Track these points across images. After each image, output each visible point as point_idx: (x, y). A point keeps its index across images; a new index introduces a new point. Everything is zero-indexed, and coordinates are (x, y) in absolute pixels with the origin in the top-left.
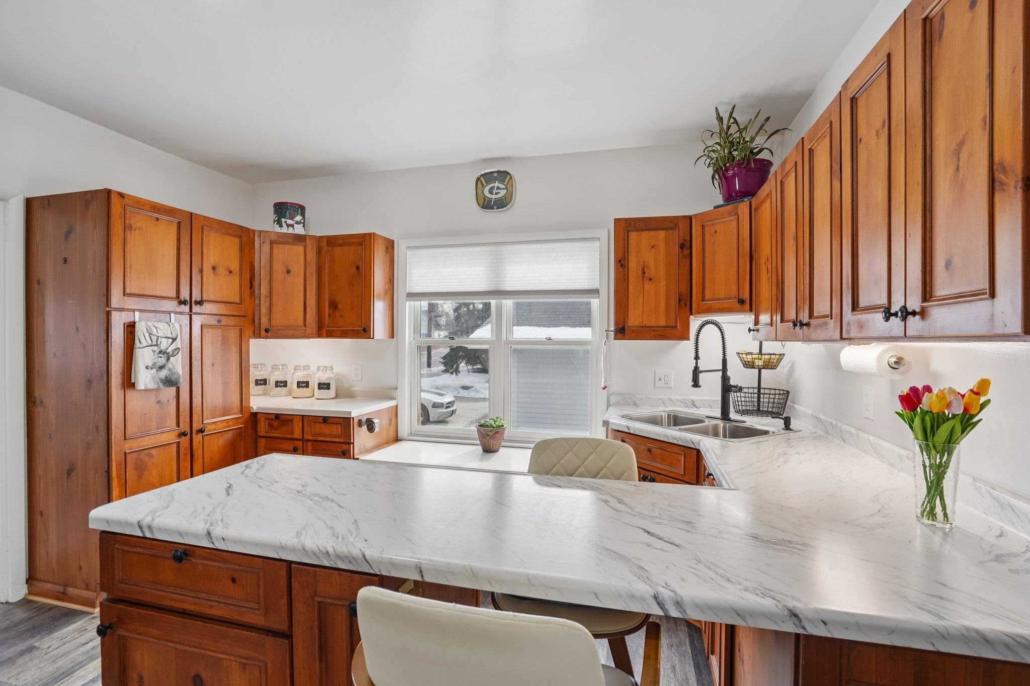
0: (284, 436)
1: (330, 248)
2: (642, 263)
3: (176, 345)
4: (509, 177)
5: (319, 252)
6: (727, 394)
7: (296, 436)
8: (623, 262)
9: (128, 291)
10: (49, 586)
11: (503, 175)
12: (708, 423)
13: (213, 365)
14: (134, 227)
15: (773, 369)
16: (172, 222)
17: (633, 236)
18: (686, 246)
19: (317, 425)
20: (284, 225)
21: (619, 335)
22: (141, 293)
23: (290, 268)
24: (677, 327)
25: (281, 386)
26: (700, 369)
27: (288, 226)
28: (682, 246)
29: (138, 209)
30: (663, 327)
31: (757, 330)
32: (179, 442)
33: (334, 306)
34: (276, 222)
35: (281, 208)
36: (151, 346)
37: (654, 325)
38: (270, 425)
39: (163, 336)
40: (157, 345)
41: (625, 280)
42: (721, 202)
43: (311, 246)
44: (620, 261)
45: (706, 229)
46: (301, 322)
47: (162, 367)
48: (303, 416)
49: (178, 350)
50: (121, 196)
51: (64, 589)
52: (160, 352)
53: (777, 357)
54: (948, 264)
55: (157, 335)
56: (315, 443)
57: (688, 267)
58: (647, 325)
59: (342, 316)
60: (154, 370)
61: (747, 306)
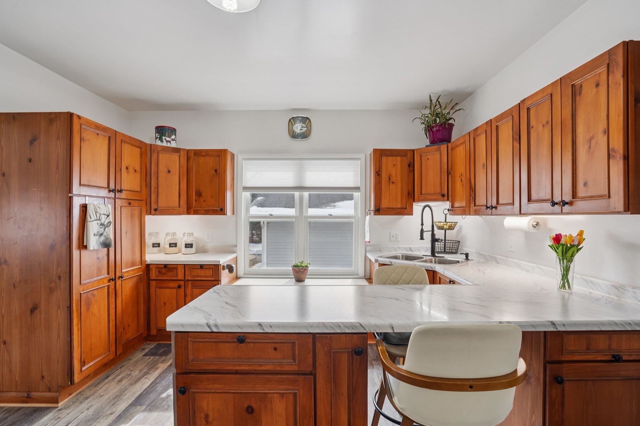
0: (170, 278)
1: (196, 158)
2: (388, 174)
3: (109, 219)
4: (308, 120)
5: (188, 159)
6: (434, 243)
7: (179, 278)
8: (379, 173)
9: (82, 183)
10: (13, 394)
11: (306, 120)
12: (425, 258)
13: (126, 233)
14: (85, 139)
15: (452, 230)
16: (106, 136)
17: (384, 159)
18: (411, 166)
19: (195, 270)
20: (164, 141)
21: (377, 213)
22: (89, 184)
23: (170, 169)
24: (407, 208)
25: (156, 247)
26: (424, 230)
27: (167, 141)
28: (409, 165)
29: (88, 126)
30: (400, 208)
31: (452, 210)
32: (109, 285)
33: (199, 194)
34: (158, 139)
35: (162, 130)
36: (97, 220)
37: (395, 207)
38: (159, 271)
39: (103, 213)
40: (99, 220)
41: (380, 183)
42: (429, 144)
43: (183, 155)
44: (377, 172)
45: (422, 157)
46: (177, 205)
47: (101, 235)
48: (185, 265)
49: (110, 223)
50: (79, 118)
51: (28, 394)
52: (101, 224)
53: (453, 224)
54: (585, 184)
55: (100, 213)
56: (193, 282)
57: (412, 177)
58: (391, 207)
59: (204, 201)
60: (98, 236)
61: (446, 198)
